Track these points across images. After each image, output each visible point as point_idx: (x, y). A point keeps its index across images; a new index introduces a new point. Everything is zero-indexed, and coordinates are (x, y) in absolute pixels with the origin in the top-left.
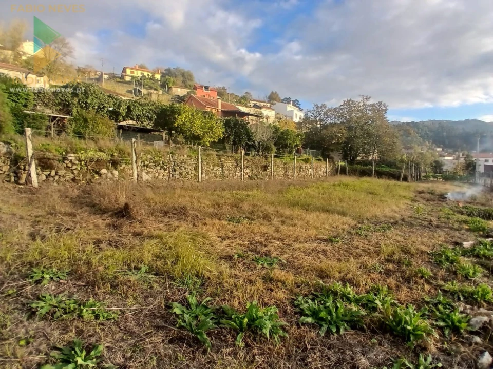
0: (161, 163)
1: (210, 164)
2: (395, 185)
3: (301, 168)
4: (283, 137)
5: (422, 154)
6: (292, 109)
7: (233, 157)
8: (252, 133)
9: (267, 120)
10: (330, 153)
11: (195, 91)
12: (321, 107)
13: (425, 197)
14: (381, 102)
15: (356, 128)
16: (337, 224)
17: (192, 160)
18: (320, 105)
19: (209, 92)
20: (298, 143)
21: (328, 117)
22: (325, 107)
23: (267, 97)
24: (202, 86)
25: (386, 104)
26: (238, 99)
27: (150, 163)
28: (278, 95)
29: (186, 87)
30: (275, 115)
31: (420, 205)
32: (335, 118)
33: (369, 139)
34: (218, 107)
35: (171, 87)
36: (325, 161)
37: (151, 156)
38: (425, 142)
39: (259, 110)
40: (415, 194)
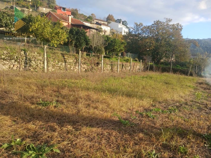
0: (15, 57)
1: (56, 60)
2: (184, 78)
3: (123, 65)
4: (112, 44)
5: (203, 59)
6: (122, 27)
7: (74, 56)
8: (89, 40)
9: (105, 33)
10: (144, 56)
11: (55, 10)
12: (139, 25)
13: (203, 87)
14: (178, 23)
15: (161, 40)
16: (134, 107)
17: (41, 56)
18: (138, 24)
19: (66, 11)
20: (122, 48)
21: (143, 32)
22: (142, 25)
23: (106, 18)
24: (61, 7)
25: (182, 25)
26: (86, 18)
27: (6, 57)
28: (113, 17)
29: (49, 7)
30: (110, 30)
31: (199, 92)
32: (148, 33)
33: (169, 47)
34: (68, 21)
35: (39, 7)
36: (140, 61)
37: (7, 51)
38: (205, 52)
39: (99, 26)
40: (196, 85)
